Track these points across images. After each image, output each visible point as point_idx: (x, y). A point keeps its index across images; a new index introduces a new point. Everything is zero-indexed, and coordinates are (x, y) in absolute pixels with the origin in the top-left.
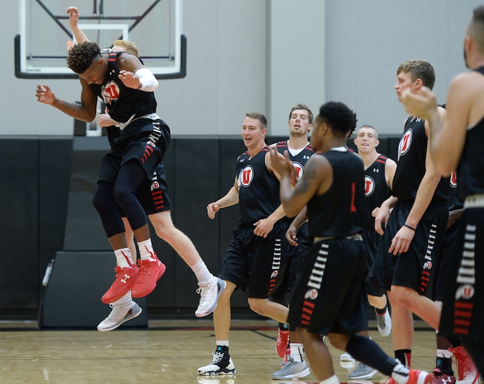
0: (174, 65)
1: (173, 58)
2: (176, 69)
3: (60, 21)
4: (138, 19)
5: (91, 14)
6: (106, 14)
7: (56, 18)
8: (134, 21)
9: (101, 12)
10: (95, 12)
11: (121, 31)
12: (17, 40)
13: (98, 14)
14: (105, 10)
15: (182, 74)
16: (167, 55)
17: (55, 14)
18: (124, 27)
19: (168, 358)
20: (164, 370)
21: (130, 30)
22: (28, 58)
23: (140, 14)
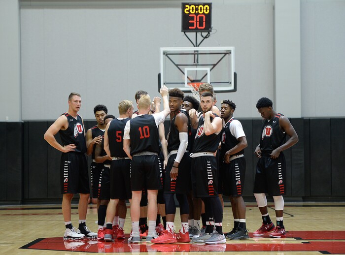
0: (231, 86)
1: (231, 83)
2: (232, 88)
3: (179, 66)
4: (214, 65)
5: (193, 63)
6: (199, 63)
7: (177, 65)
8: (212, 66)
9: (197, 62)
10: (195, 62)
11: (207, 71)
12: (159, 76)
13: (196, 63)
14: (199, 61)
15: (235, 90)
16: (228, 81)
17: (176, 63)
18: (208, 69)
19: (230, 220)
20: (228, 225)
21: (211, 70)
22: (164, 84)
23: (215, 63)
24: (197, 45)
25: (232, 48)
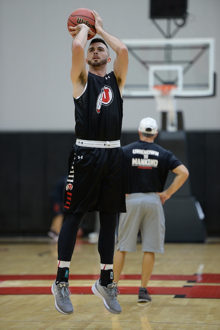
0: (209, 89)
1: (208, 85)
4: (191, 63)
17: (143, 60)
18: (179, 68)
24: (169, 37)
25: (211, 41)
